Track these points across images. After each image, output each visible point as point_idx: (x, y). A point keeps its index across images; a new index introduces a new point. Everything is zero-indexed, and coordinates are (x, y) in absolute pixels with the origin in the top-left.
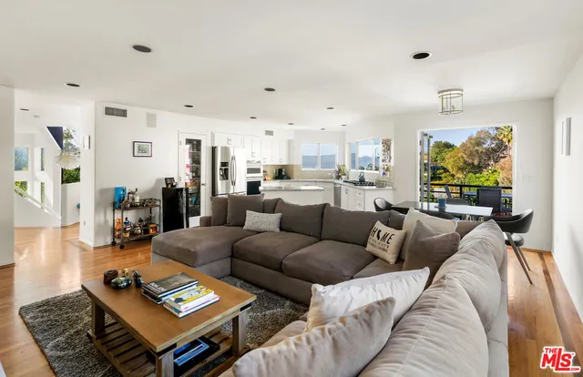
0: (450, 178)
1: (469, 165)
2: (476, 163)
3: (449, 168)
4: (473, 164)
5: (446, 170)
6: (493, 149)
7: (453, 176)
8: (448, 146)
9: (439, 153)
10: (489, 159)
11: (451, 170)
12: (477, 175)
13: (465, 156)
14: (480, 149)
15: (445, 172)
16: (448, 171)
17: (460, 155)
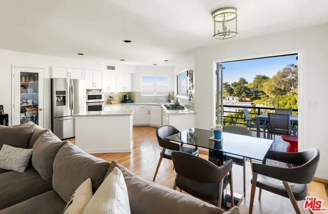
0: (266, 98)
1: (278, 89)
2: (282, 88)
3: (266, 91)
4: (281, 89)
5: (263, 93)
6: (293, 80)
7: (268, 96)
8: (265, 78)
9: (260, 82)
10: (291, 86)
11: (266, 93)
12: (284, 96)
13: (275, 84)
14: (285, 79)
15: (263, 94)
16: (265, 94)
17: (272, 84)
